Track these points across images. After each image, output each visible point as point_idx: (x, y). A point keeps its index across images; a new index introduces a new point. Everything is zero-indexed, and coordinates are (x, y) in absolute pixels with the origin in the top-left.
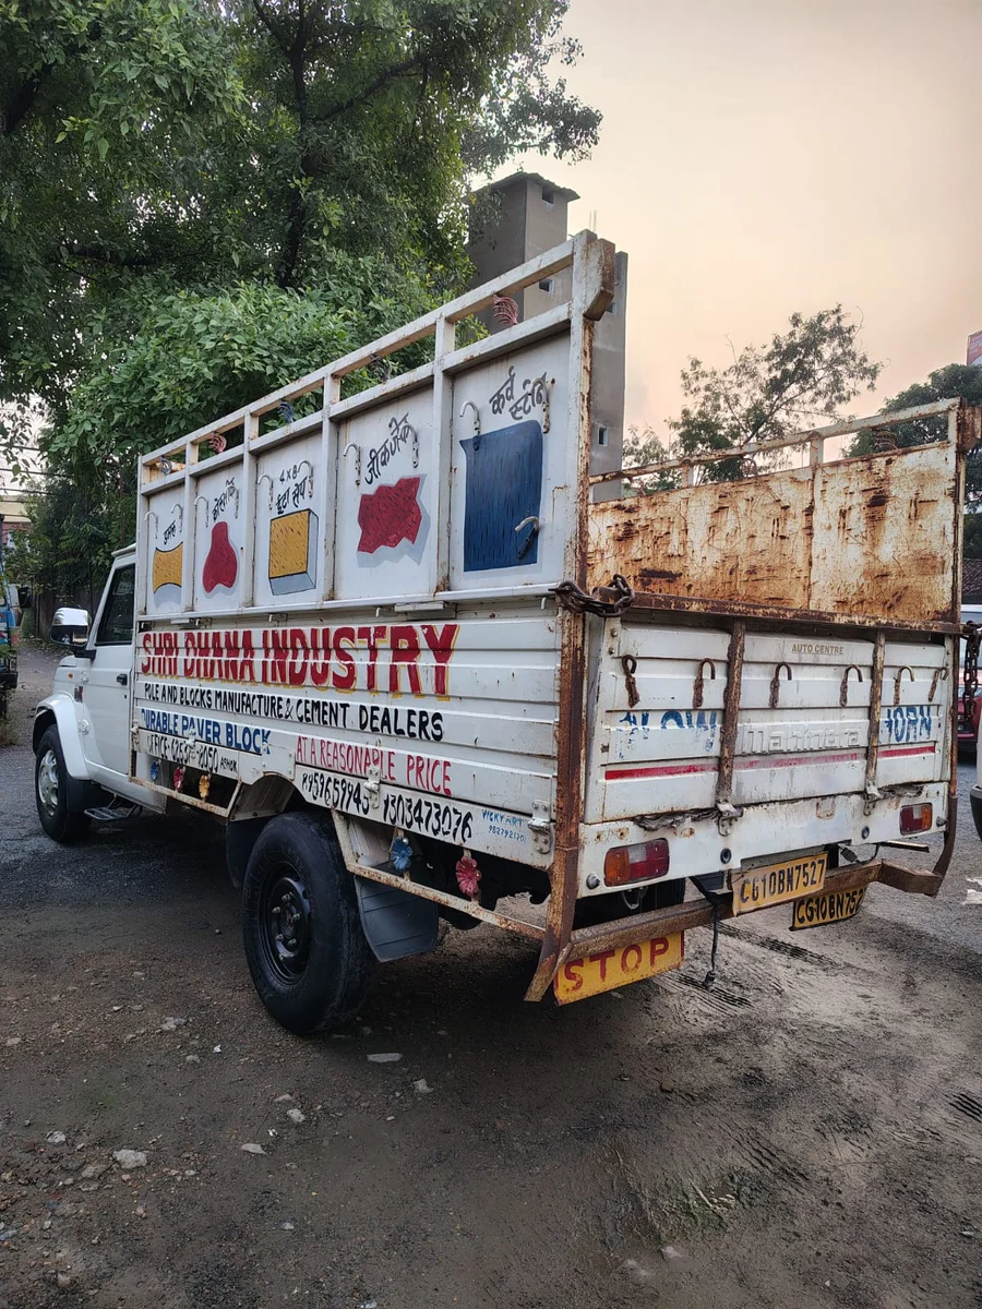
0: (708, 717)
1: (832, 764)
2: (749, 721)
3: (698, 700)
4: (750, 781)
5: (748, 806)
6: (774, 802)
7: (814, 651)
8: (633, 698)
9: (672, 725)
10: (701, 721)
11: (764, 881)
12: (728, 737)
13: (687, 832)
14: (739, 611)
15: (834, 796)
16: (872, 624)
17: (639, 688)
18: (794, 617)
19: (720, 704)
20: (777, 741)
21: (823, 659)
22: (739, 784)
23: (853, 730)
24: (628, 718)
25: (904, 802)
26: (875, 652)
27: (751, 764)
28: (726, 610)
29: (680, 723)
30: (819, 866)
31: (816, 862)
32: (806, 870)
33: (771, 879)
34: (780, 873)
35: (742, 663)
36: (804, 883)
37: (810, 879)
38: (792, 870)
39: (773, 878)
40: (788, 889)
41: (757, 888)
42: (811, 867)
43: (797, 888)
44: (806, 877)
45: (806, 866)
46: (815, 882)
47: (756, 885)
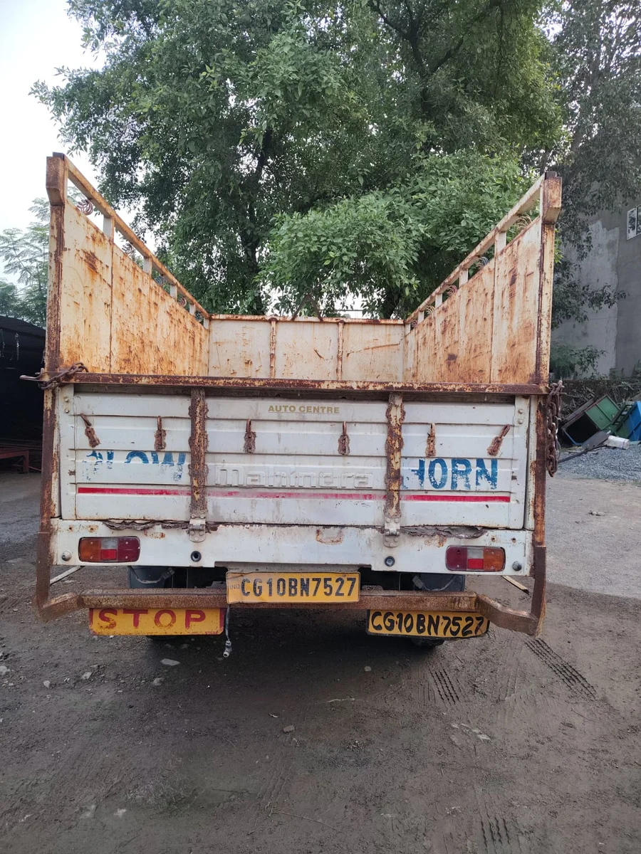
0: (176, 458)
1: (334, 501)
2: (224, 462)
3: (160, 445)
4: (220, 506)
5: (225, 524)
6: (260, 524)
7: (297, 410)
8: (94, 442)
9: (137, 461)
10: (168, 458)
11: (270, 583)
12: (198, 470)
13: (159, 535)
14: (195, 382)
15: (343, 526)
16: (379, 388)
17: (97, 435)
18: (264, 385)
19: (185, 447)
20: (257, 478)
21: (309, 417)
22: (215, 508)
23: (362, 475)
24: (94, 454)
25: (452, 542)
26: (388, 411)
27: (230, 494)
28: (178, 382)
29: (145, 460)
30: (347, 584)
31: (345, 579)
32: (328, 583)
33: (278, 583)
34: (291, 580)
35: (205, 419)
36: (325, 593)
37: (334, 590)
38: (308, 580)
39: (281, 583)
40: (302, 594)
41: (260, 588)
42: (337, 581)
43: (315, 594)
44: (328, 588)
45: (330, 579)
46: (342, 595)
47: (258, 584)
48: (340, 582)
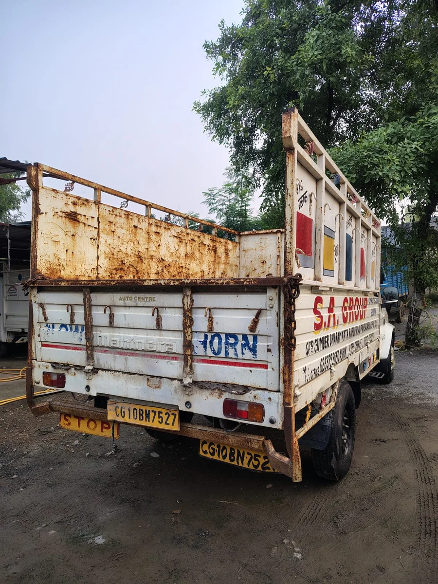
0: (80, 328)
2: (101, 332)
3: (72, 320)
4: (103, 359)
6: (119, 372)
7: (133, 300)
8: (46, 319)
9: (63, 329)
10: (77, 329)
11: (129, 410)
12: (89, 338)
13: (73, 374)
14: (85, 284)
15: (161, 377)
16: (177, 283)
17: (47, 315)
18: (116, 284)
19: (83, 323)
20: (115, 342)
21: (140, 303)
22: (98, 360)
23: (169, 343)
24: (47, 326)
25: (227, 395)
26: (183, 299)
27: (105, 351)
28: (77, 284)
29: (67, 330)
30: (172, 417)
31: (170, 414)
32: (161, 415)
33: (134, 411)
34: (140, 410)
35: (91, 306)
36: (159, 421)
37: (164, 421)
38: (149, 411)
39: (135, 411)
40: (146, 420)
41: (124, 412)
42: (166, 414)
43: (153, 422)
44: (161, 419)
45: (161, 413)
46: (169, 424)
47: (123, 410)
48: (167, 415)
